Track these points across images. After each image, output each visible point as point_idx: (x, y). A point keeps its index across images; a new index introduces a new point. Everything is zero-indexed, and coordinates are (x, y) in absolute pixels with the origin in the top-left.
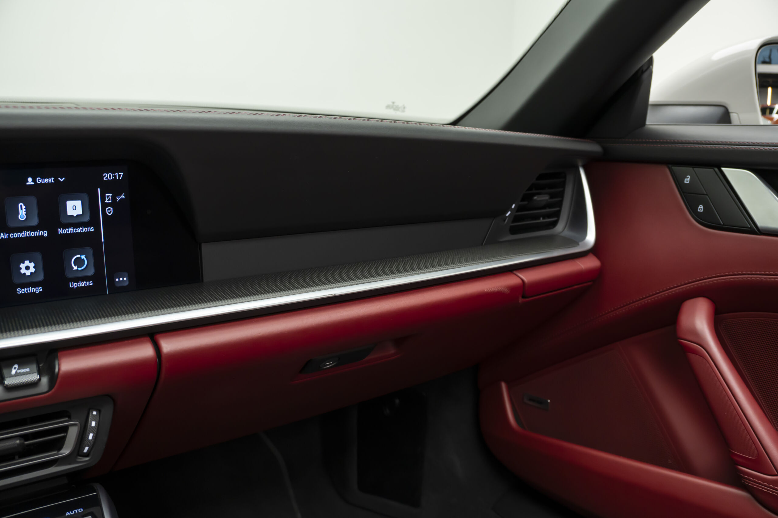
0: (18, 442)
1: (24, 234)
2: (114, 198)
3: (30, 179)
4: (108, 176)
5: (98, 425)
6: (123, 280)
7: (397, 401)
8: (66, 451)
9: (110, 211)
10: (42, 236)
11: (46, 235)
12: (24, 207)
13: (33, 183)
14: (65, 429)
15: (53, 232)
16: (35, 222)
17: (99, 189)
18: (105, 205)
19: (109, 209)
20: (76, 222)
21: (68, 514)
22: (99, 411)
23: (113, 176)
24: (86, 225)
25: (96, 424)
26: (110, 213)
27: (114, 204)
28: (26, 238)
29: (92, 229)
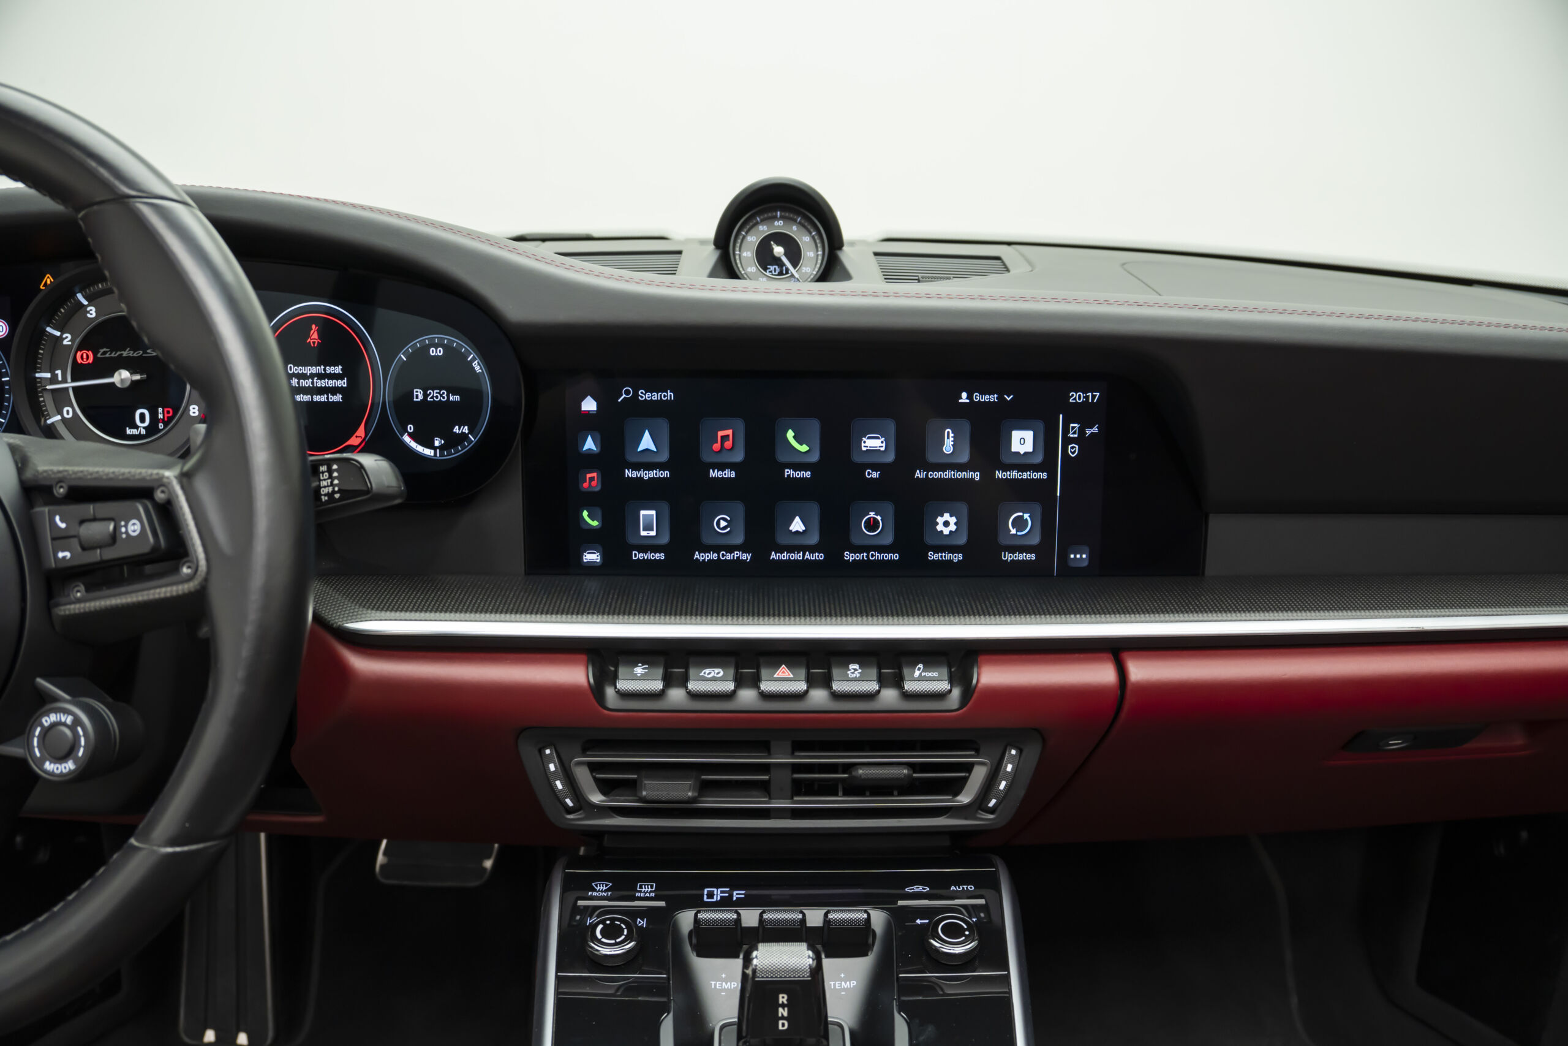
0: (905, 771)
1: (948, 474)
2: (1082, 431)
3: (964, 395)
4: (1076, 397)
5: (1016, 770)
6: (1079, 557)
7: (1524, 835)
8: (964, 799)
9: (1074, 450)
10: (972, 480)
11: (977, 478)
12: (951, 435)
13: (968, 401)
14: (968, 768)
15: (987, 476)
16: (964, 458)
17: (1061, 416)
18: (1067, 441)
19: (1072, 448)
20: (1022, 463)
21: (953, 888)
22: (1020, 751)
23: (1084, 397)
24: (1036, 468)
25: (1012, 768)
26: (1073, 453)
27: (1081, 440)
28: (950, 480)
29: (1044, 476)
